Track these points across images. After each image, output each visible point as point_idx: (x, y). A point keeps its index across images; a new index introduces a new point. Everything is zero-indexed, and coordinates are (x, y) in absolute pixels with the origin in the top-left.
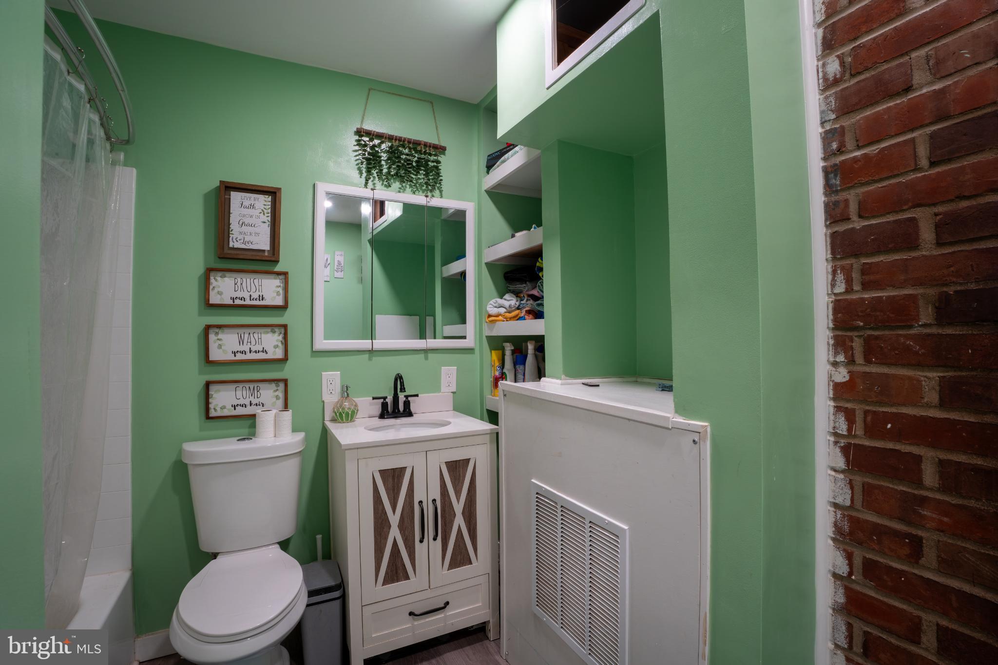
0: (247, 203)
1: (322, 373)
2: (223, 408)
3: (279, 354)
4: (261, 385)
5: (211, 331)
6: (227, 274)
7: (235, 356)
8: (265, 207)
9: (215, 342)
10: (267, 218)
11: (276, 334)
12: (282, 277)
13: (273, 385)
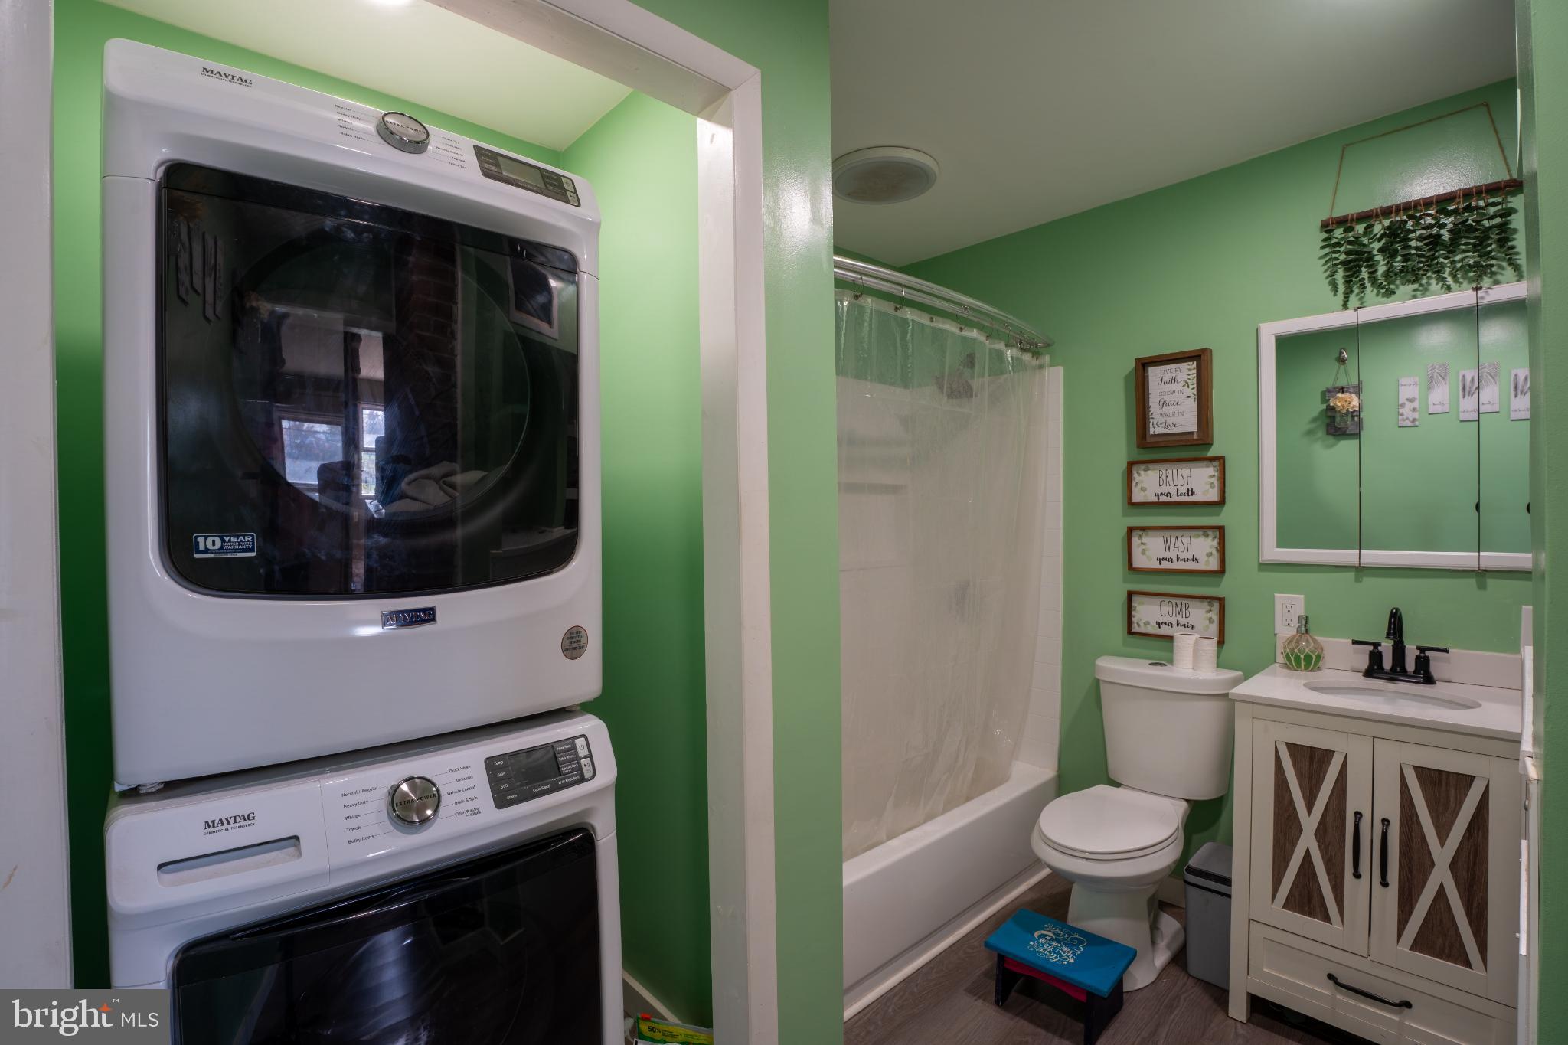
0: (1167, 378)
1: (1276, 595)
2: (1147, 624)
3: (1213, 564)
4: (1190, 602)
5: (1134, 533)
6: (1151, 466)
7: (1160, 564)
8: (1189, 377)
9: (1138, 546)
10: (1192, 391)
11: (1210, 539)
12: (1216, 463)
13: (1205, 604)
